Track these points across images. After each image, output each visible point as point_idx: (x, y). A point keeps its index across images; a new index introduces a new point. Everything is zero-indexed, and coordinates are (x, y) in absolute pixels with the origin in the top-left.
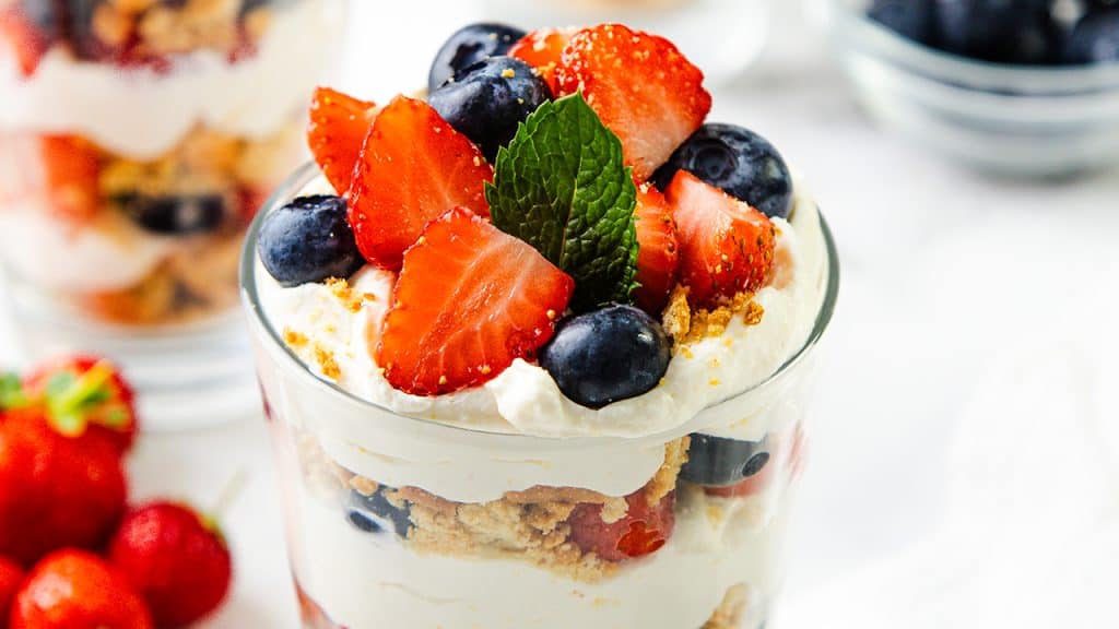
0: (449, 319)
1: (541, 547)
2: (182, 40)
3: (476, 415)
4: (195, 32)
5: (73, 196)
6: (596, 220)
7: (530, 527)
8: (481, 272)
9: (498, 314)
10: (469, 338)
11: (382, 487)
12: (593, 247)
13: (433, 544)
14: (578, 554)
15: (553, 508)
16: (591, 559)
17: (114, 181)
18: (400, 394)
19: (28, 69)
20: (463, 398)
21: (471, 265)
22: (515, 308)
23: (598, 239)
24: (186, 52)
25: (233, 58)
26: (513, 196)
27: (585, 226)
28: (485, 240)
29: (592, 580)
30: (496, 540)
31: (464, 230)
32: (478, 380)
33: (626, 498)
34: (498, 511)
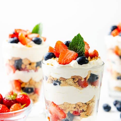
0: (65, 58)
1: (75, 84)
2: (30, 68)
3: (68, 67)
4: (32, 67)
5: (18, 88)
6: (80, 50)
7: (74, 82)
8: (68, 54)
9: (71, 57)
10: (67, 59)
11: (57, 79)
12: (80, 53)
13: (63, 85)
14: (79, 85)
15: (76, 79)
16: (80, 87)
17: (22, 86)
18: (60, 65)
19: (14, 72)
20: (67, 65)
21: (67, 53)
22: (72, 57)
23: (80, 52)
24: (31, 70)
25: (35, 71)
26: (71, 48)
27: (79, 50)
28: (68, 51)
29: (80, 90)
30: (70, 84)
31: (66, 50)
32: (68, 63)
33: (84, 78)
34: (70, 79)
